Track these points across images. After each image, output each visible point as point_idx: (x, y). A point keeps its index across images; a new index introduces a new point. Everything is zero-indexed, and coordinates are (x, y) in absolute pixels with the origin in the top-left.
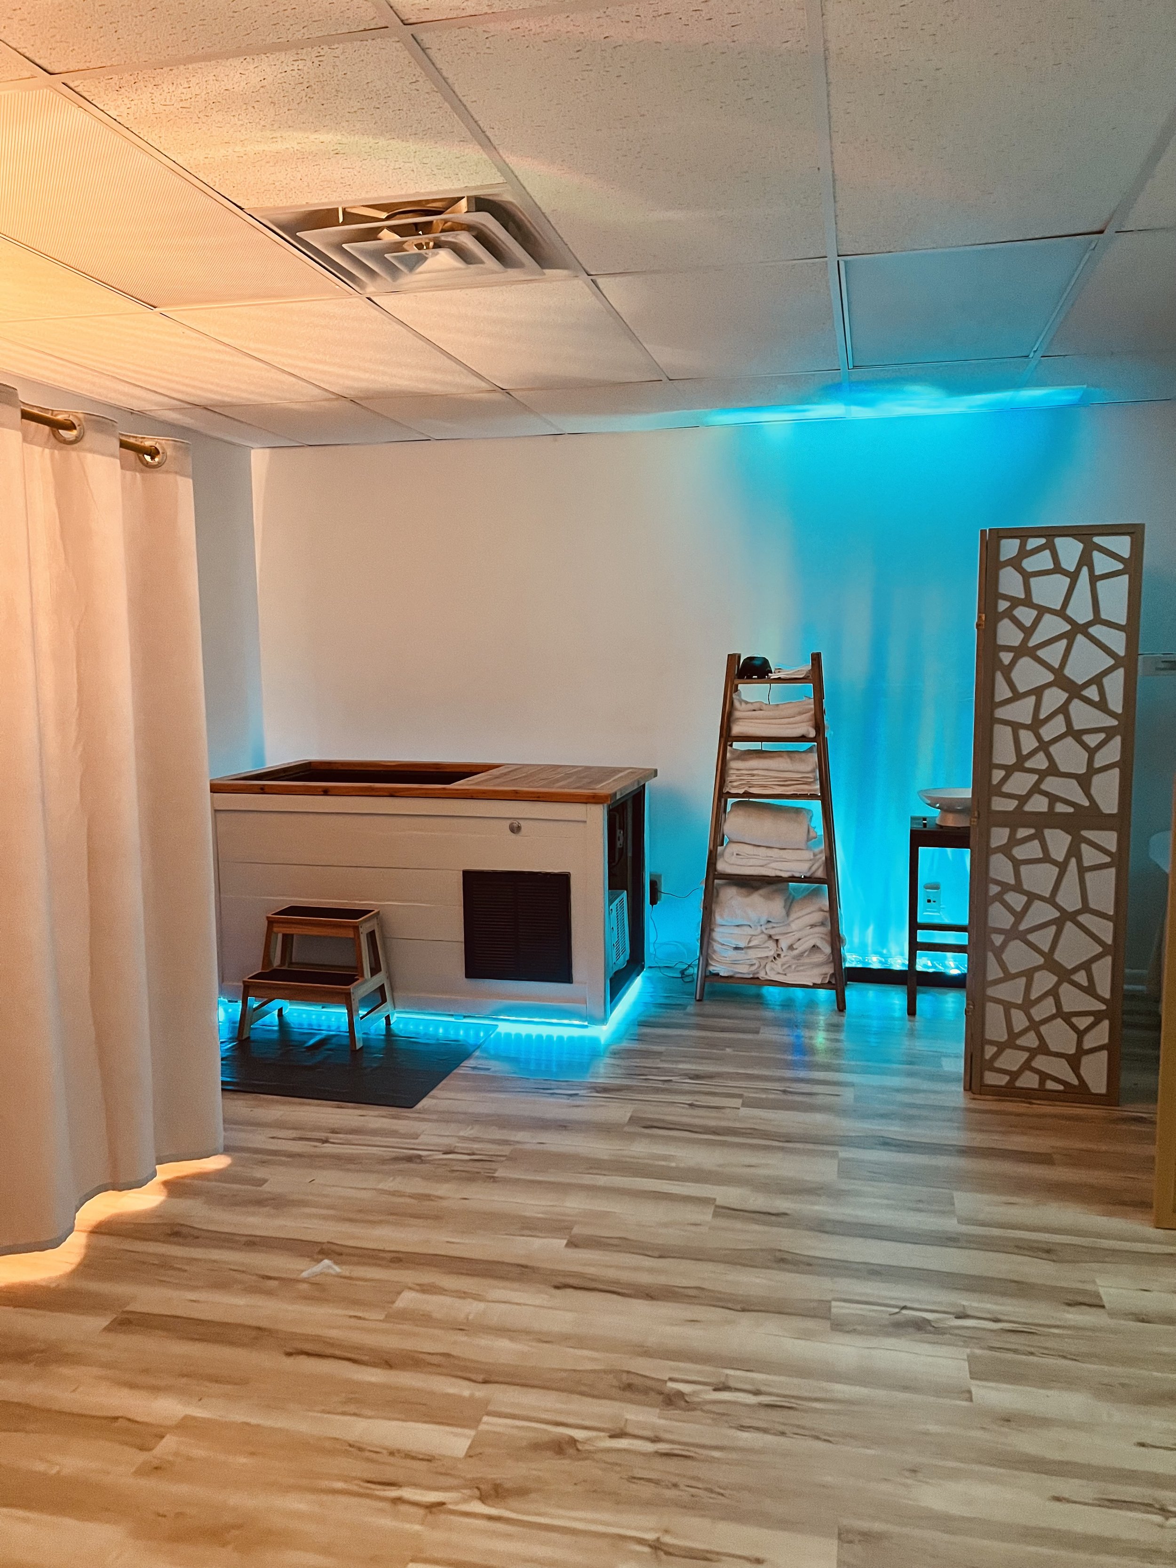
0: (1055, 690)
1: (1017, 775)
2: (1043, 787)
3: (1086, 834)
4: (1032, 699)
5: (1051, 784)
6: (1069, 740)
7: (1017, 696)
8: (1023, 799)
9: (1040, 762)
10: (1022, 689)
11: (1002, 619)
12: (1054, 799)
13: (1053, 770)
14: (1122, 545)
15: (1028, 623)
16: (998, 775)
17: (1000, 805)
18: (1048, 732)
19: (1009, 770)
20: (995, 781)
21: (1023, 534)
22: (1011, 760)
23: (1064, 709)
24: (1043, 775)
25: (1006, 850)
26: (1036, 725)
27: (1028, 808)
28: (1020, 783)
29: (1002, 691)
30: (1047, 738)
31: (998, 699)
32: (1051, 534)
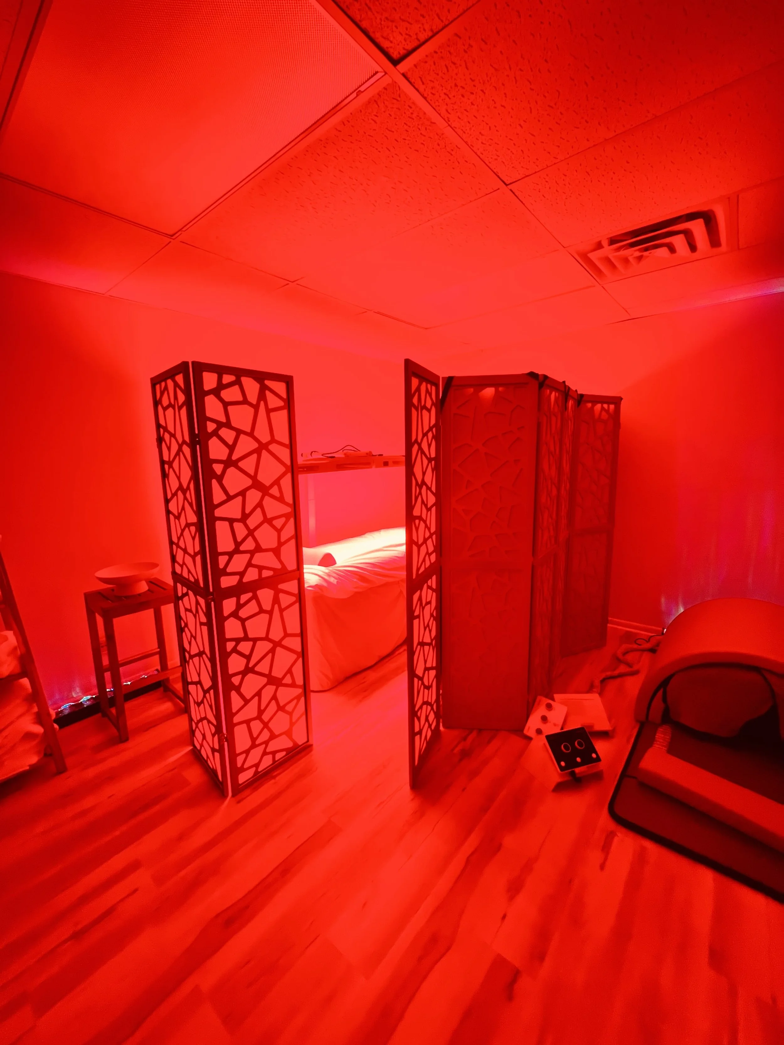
0: (253, 491)
1: (236, 557)
2: (254, 562)
3: (281, 586)
4: (240, 498)
5: (259, 559)
6: (266, 525)
7: (230, 498)
8: (242, 574)
9: (249, 545)
10: (232, 493)
11: (212, 437)
12: (261, 568)
13: (258, 549)
14: (280, 388)
15: (230, 442)
16: (222, 560)
17: (227, 582)
18: (252, 522)
19: (231, 555)
20: (221, 566)
21: (220, 370)
22: (230, 547)
23: (260, 505)
24: (252, 553)
25: (235, 614)
26: (244, 518)
27: (245, 580)
28: (238, 563)
29: (218, 496)
30: (252, 527)
31: (216, 502)
32: (239, 373)
